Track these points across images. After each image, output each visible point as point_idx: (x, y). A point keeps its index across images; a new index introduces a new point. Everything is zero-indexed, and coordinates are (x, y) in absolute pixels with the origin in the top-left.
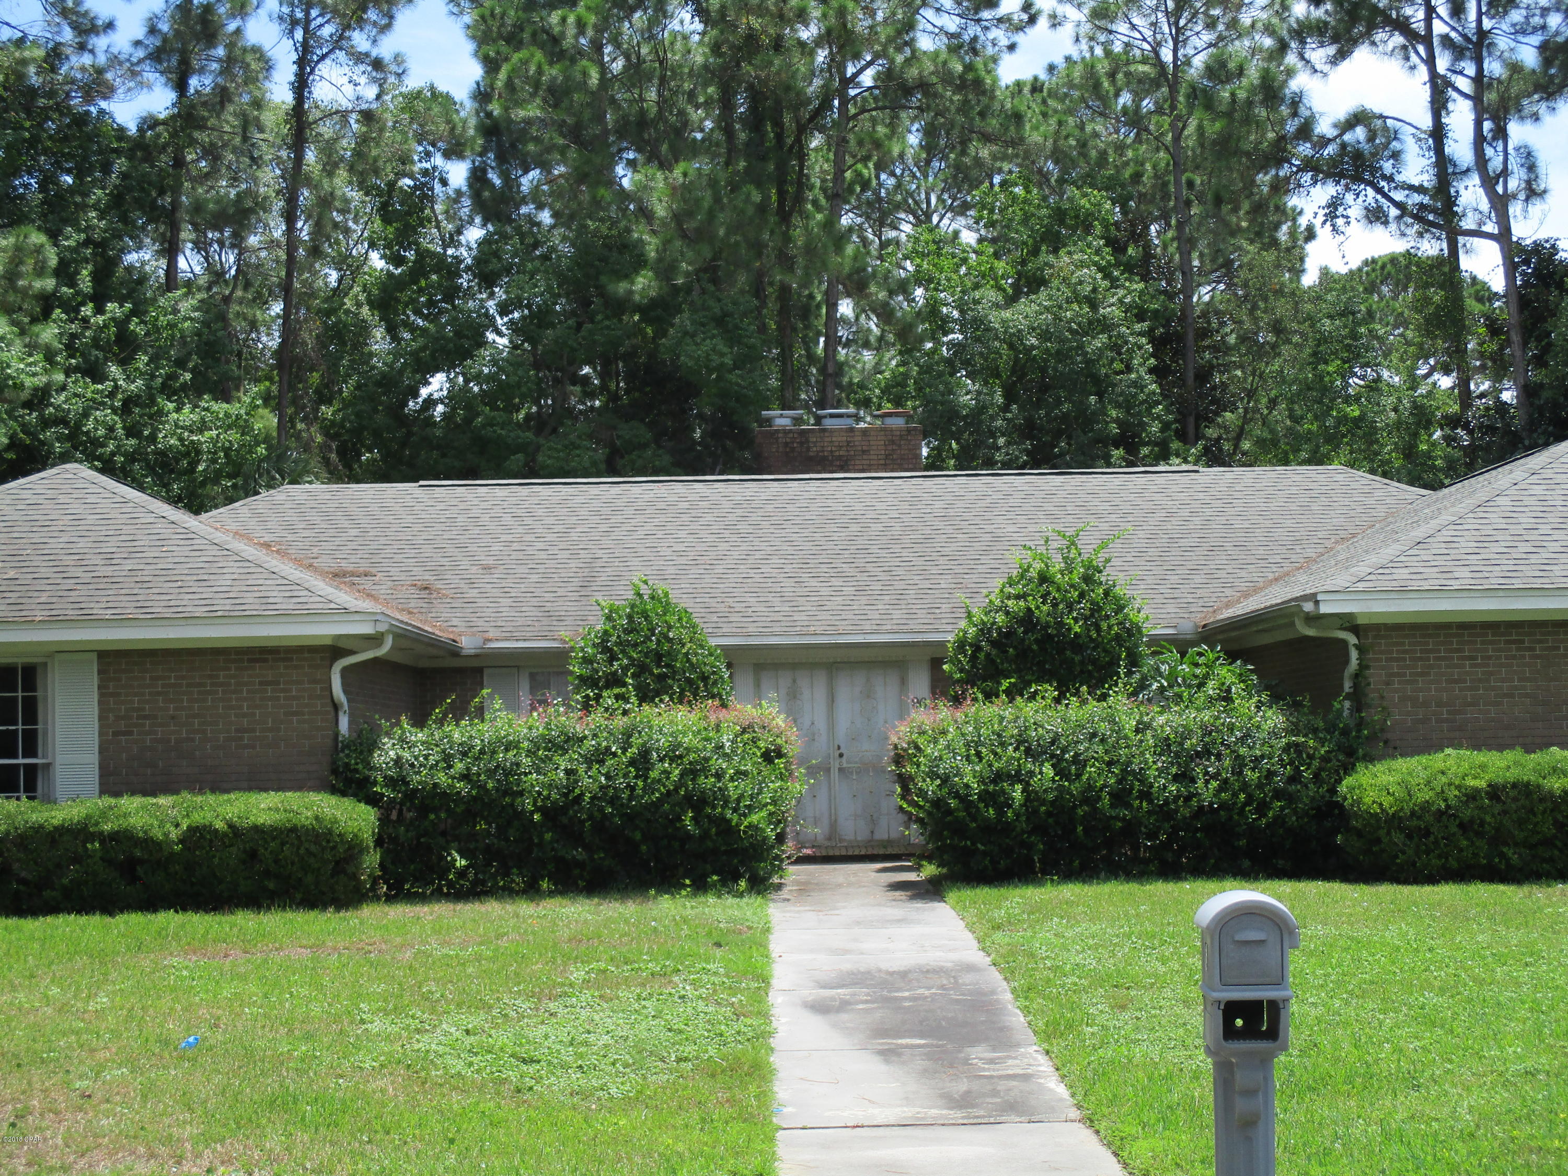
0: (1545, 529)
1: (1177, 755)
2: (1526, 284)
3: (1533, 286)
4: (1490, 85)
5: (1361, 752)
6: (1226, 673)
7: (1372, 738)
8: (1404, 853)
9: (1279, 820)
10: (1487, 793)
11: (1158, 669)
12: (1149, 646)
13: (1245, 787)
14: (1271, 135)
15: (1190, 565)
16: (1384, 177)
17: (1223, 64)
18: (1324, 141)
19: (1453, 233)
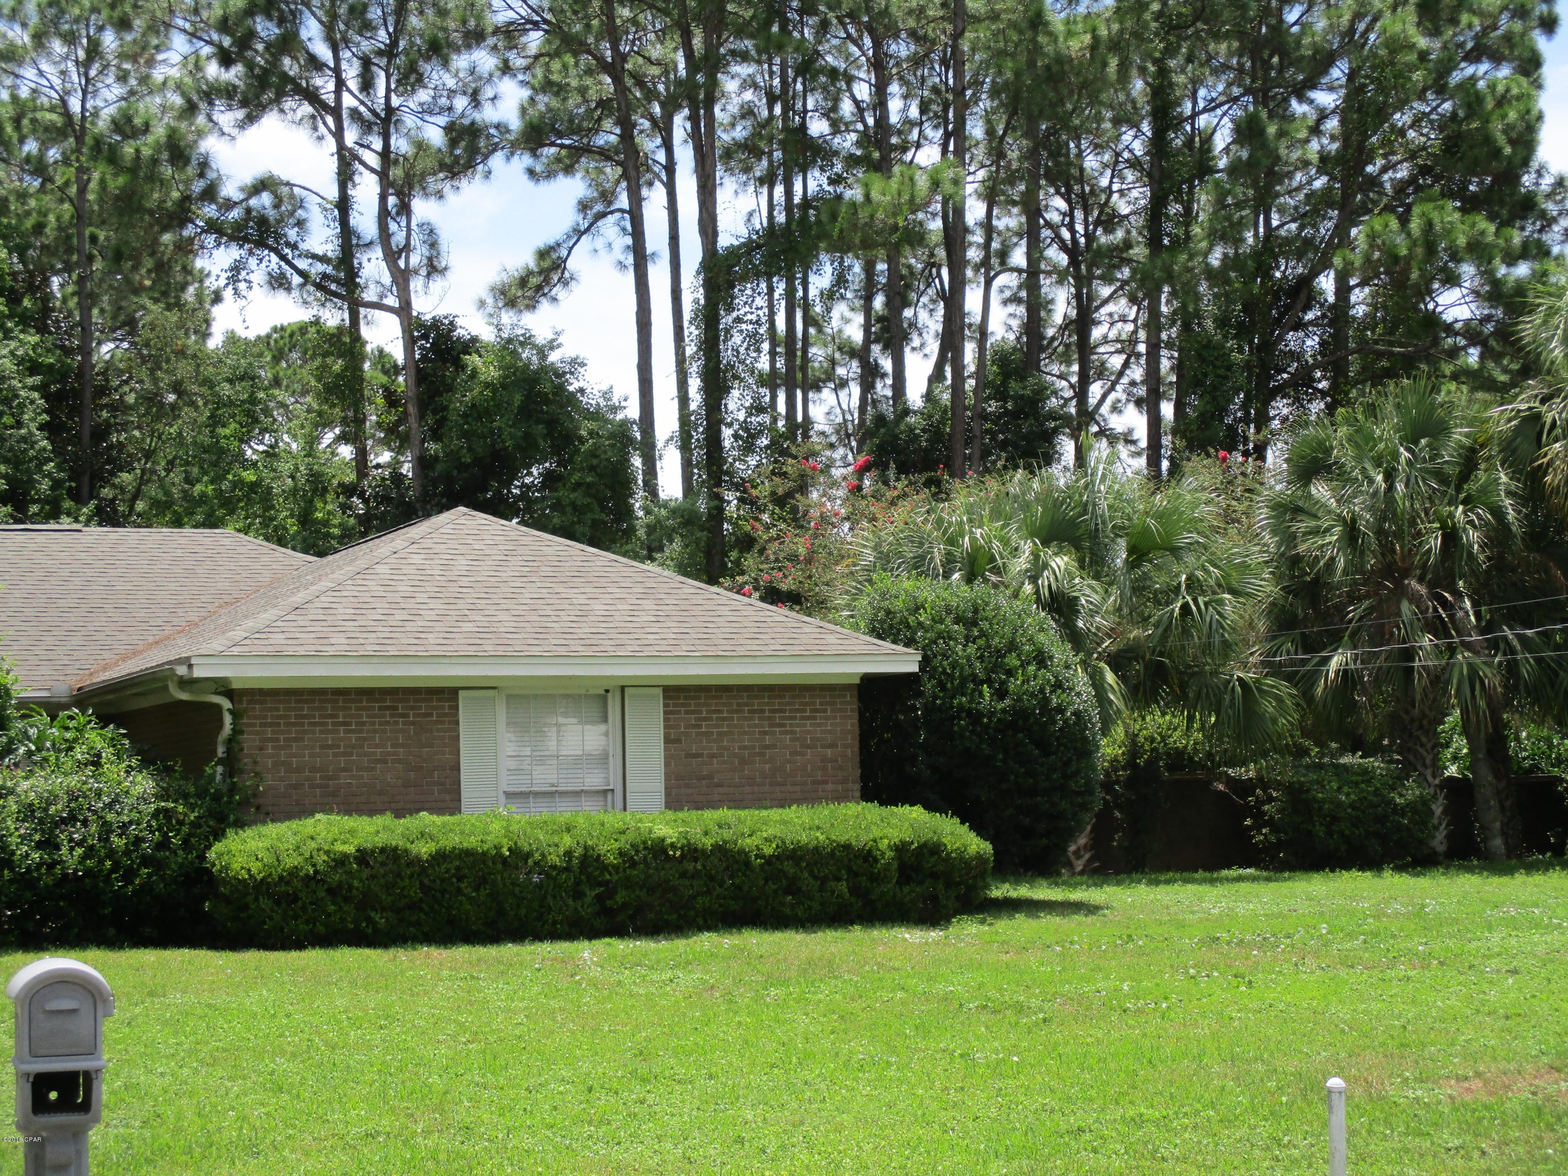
0: (422, 597)
1: (41, 821)
2: (424, 358)
3: (431, 360)
4: (396, 162)
5: (232, 818)
6: (96, 738)
7: (245, 803)
8: (271, 919)
9: (146, 887)
10: (356, 858)
11: (26, 732)
12: (18, 710)
13: (111, 854)
14: (175, 195)
15: (67, 626)
16: (288, 244)
17: (129, 119)
18: (229, 204)
19: (355, 305)
